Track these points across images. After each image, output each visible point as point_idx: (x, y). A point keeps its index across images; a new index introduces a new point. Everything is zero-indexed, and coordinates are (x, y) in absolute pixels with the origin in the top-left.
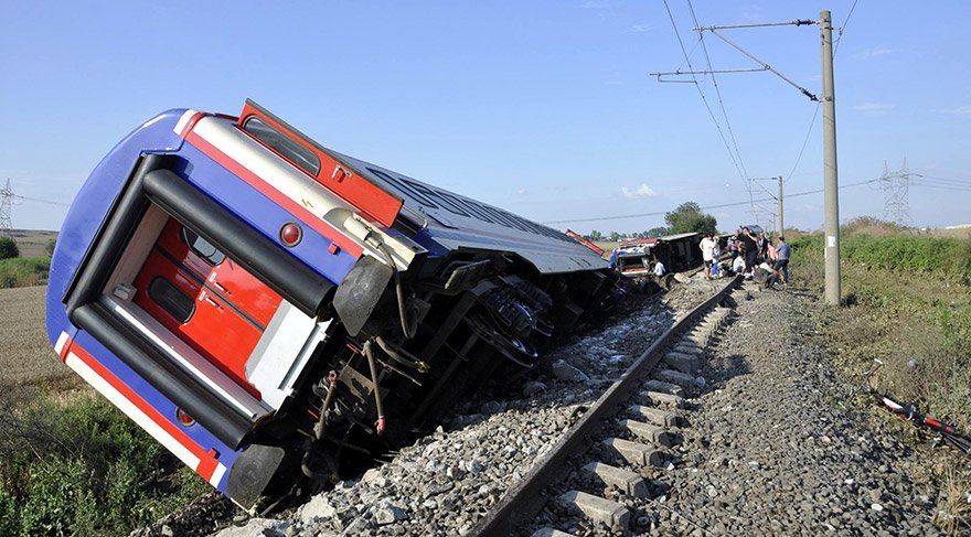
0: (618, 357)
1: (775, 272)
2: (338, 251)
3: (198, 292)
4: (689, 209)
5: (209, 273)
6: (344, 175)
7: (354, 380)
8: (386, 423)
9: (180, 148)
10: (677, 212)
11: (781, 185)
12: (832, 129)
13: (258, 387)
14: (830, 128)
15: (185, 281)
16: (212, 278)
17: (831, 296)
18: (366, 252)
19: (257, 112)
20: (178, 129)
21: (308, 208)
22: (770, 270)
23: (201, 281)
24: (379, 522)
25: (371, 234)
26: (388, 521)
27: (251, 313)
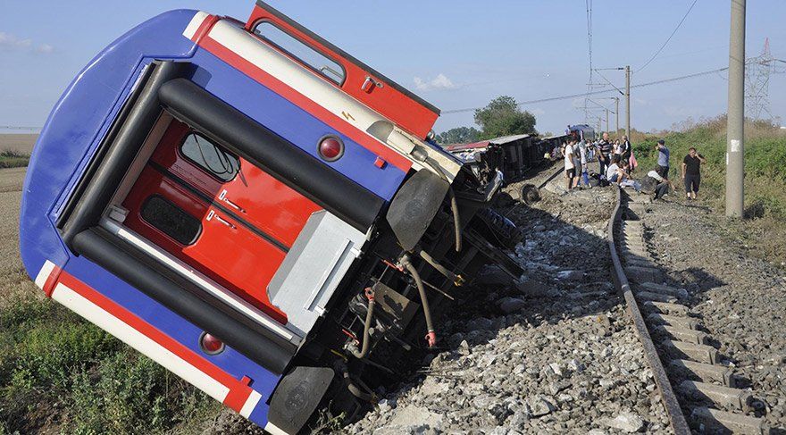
0: (567, 273)
1: (664, 181)
2: (385, 165)
3: (205, 212)
4: (504, 105)
5: (218, 190)
6: (374, 86)
7: (386, 297)
8: (436, 335)
9: (193, 54)
10: (489, 109)
11: (628, 76)
12: (741, 15)
13: (283, 309)
14: (738, 15)
15: (187, 199)
16: (222, 196)
17: (733, 206)
18: (417, 167)
19: (270, 15)
20: (190, 32)
21: (350, 121)
22: (659, 178)
23: (209, 200)
24: (535, 414)
25: (417, 148)
26: (543, 412)
27: (270, 232)
